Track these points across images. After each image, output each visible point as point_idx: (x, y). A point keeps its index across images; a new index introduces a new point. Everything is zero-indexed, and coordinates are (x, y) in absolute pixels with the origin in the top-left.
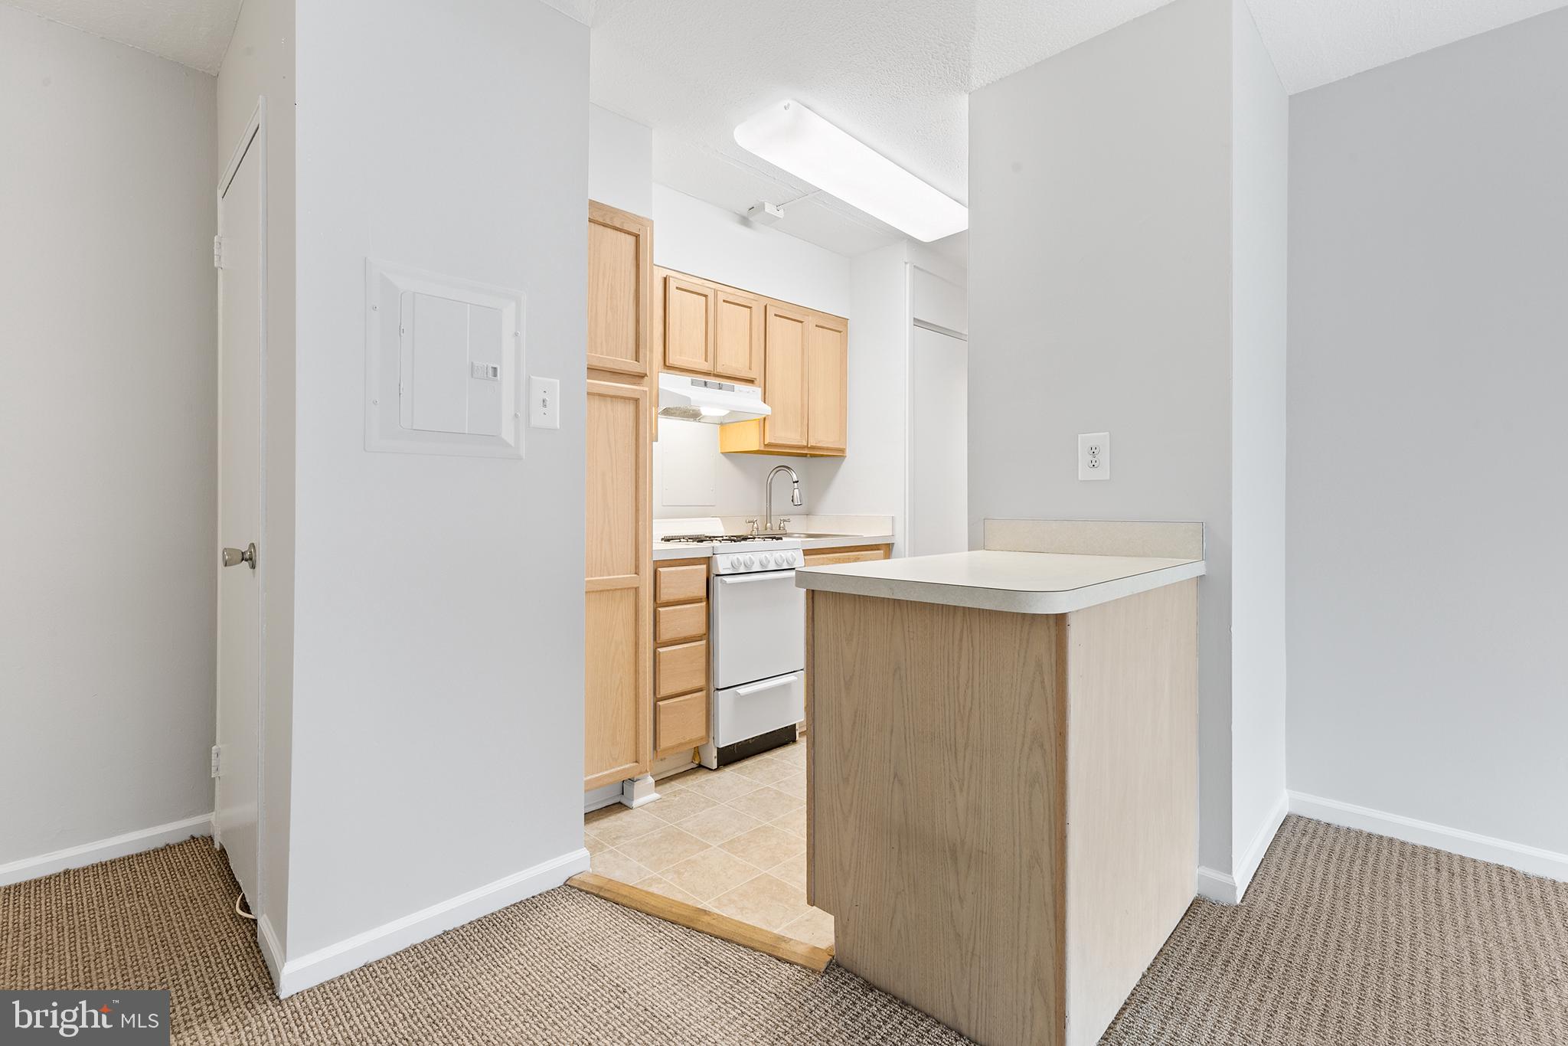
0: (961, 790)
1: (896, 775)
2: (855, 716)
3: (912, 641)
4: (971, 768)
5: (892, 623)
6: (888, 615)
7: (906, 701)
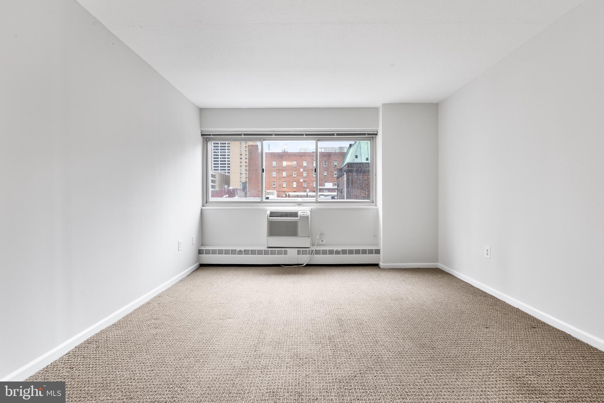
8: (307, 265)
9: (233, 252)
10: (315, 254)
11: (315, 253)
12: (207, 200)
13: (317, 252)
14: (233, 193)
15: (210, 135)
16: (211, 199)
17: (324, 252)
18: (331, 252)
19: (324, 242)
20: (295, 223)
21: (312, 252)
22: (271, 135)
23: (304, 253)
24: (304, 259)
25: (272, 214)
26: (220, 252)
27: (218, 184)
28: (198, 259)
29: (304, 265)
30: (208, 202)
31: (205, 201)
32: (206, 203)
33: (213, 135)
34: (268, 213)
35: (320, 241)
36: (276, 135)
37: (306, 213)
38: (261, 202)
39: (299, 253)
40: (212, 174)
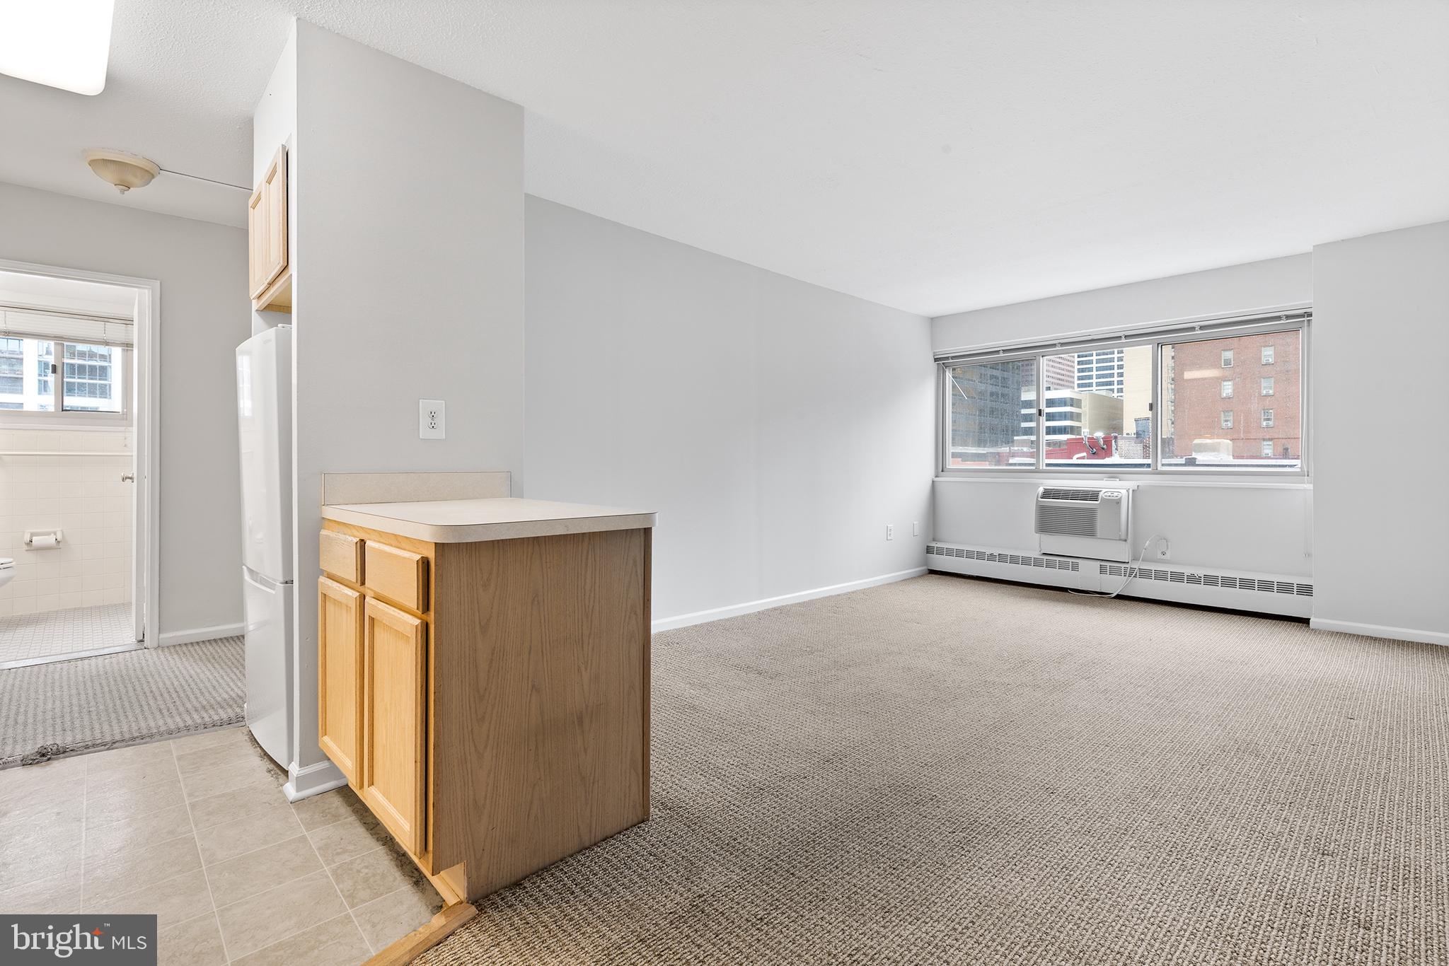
0: (586, 669)
1: (533, 687)
2: (493, 654)
3: (549, 570)
4: (593, 650)
5: (531, 558)
6: (528, 552)
7: (543, 621)
8: (1120, 597)
9: (980, 556)
10: (1138, 576)
11: (1138, 574)
12: (944, 466)
13: (1144, 574)
14: (1105, 447)
15: (947, 358)
16: (951, 464)
17: (1161, 576)
18: (1177, 577)
19: (1168, 556)
20: (1091, 513)
21: (1131, 573)
22: (1054, 345)
23: (1113, 572)
24: (1115, 584)
25: (1047, 494)
26: (959, 553)
27: (1087, 422)
28: (926, 562)
29: (1113, 595)
30: (944, 469)
31: (941, 468)
32: (942, 471)
33: (953, 358)
34: (1041, 490)
35: (1159, 552)
36: (1062, 344)
37: (1116, 494)
38: (1037, 471)
39: (1102, 570)
40: (1072, 399)
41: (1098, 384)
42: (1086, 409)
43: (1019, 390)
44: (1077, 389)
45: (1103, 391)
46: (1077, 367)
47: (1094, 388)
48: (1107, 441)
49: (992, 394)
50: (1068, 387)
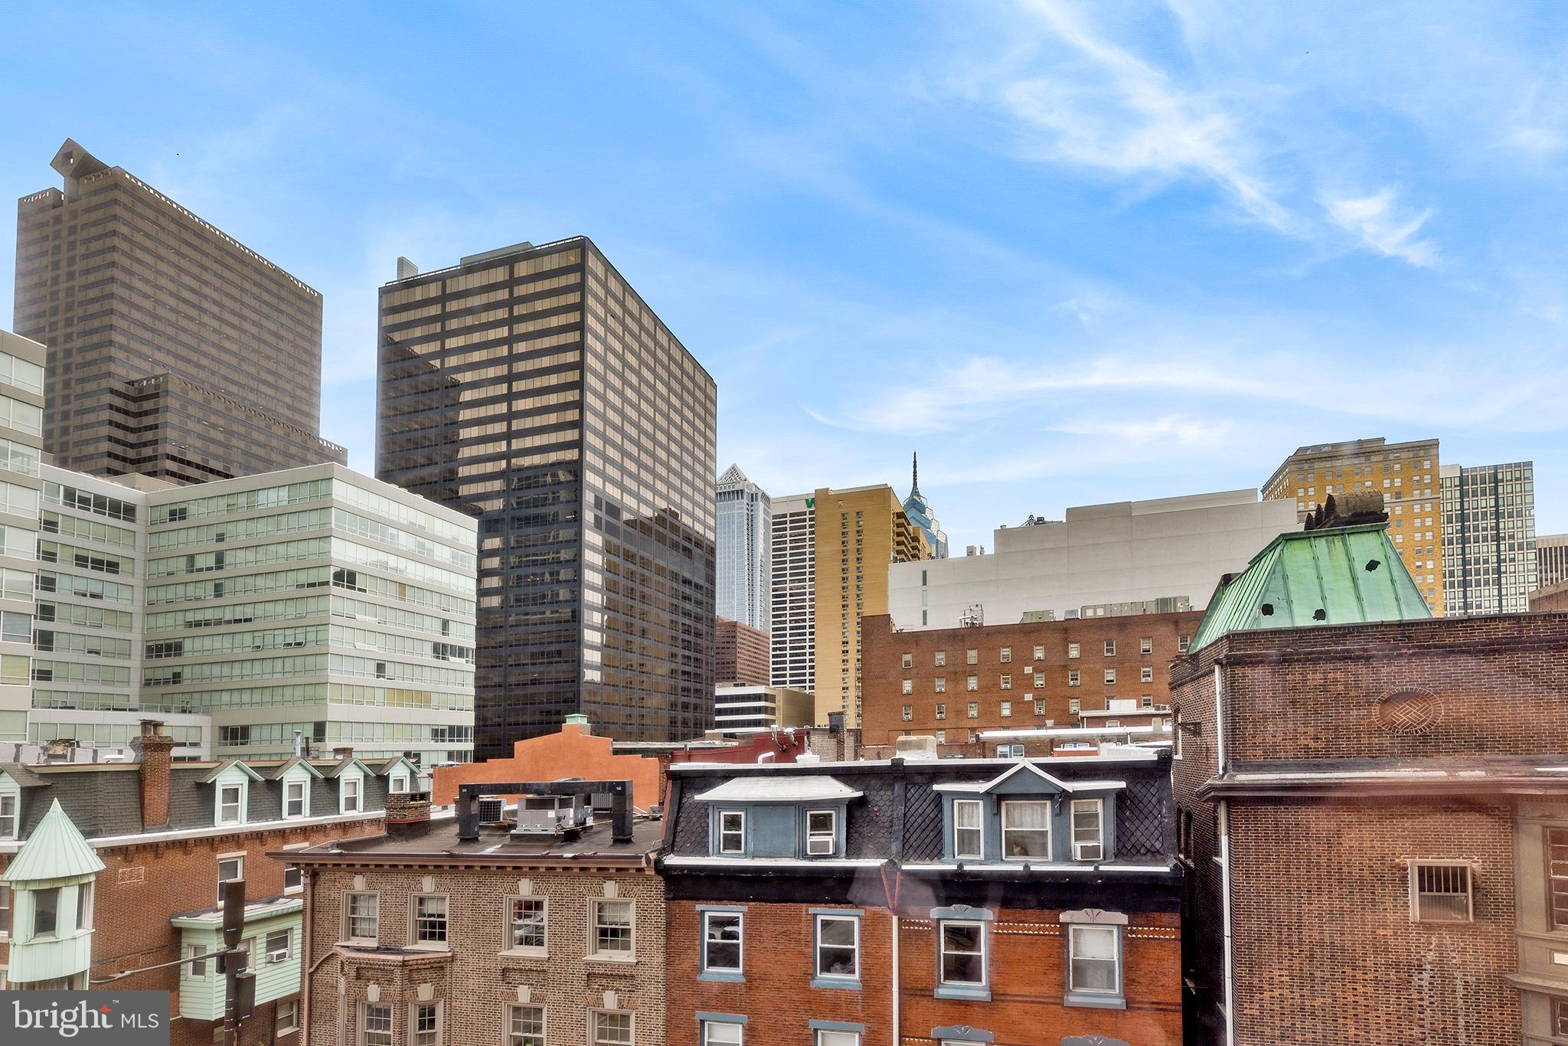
14: (796, 745)
40: (766, 695)
41: (791, 682)
42: (780, 704)
43: (713, 685)
44: (771, 686)
45: (795, 688)
46: (771, 666)
47: (788, 685)
48: (799, 737)
49: (684, 689)
50: (763, 684)
